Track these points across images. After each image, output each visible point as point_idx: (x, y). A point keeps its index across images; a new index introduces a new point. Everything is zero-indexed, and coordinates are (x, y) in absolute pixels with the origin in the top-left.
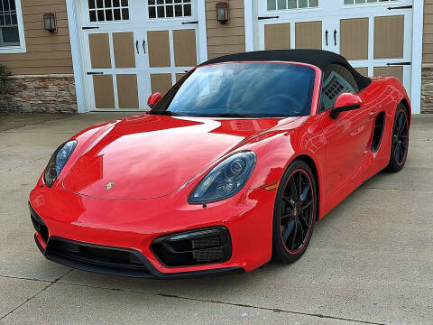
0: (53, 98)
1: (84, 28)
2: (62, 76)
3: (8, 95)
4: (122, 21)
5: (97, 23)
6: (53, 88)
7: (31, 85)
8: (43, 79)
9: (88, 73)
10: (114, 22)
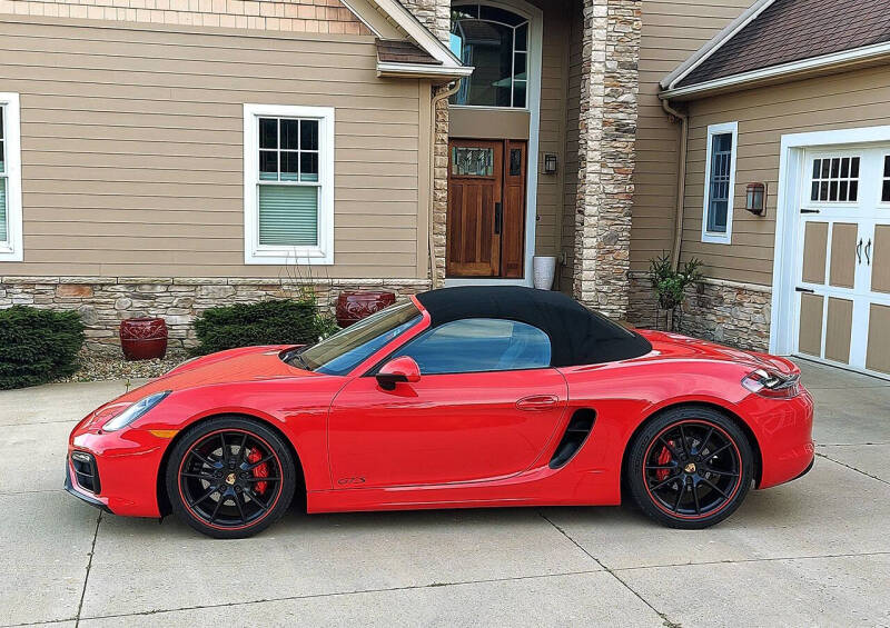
0: (746, 324)
1: (803, 211)
2: (758, 288)
3: (704, 309)
4: (848, 203)
5: (818, 204)
6: (749, 308)
7: (729, 297)
8: (740, 291)
9: (798, 289)
10: (838, 203)
